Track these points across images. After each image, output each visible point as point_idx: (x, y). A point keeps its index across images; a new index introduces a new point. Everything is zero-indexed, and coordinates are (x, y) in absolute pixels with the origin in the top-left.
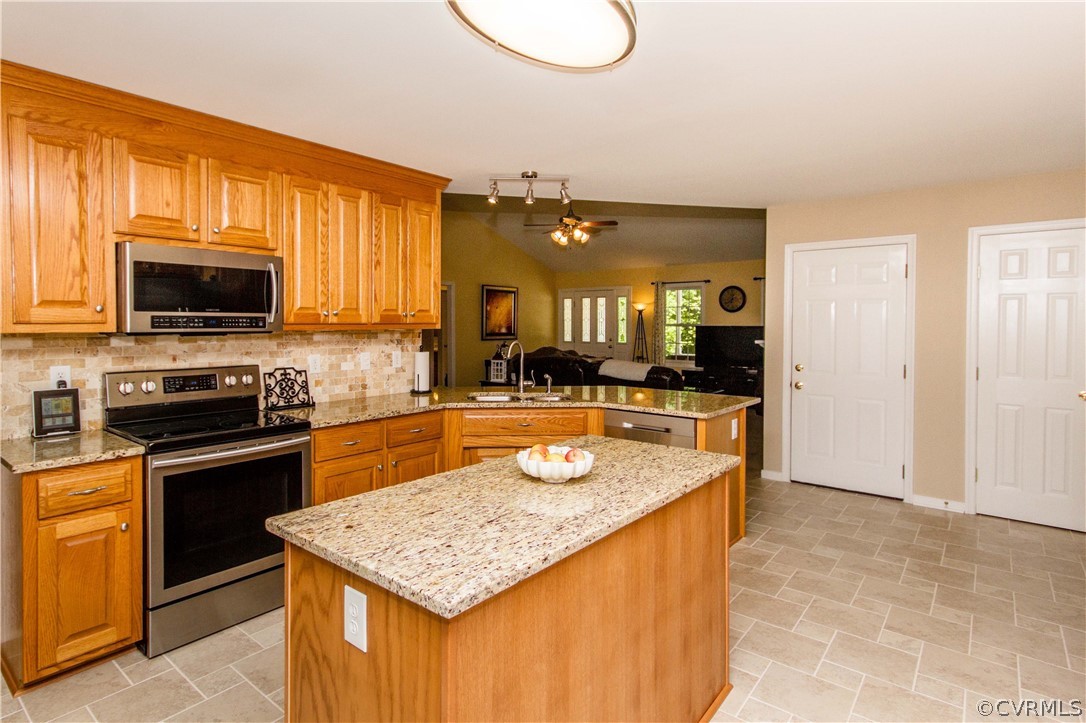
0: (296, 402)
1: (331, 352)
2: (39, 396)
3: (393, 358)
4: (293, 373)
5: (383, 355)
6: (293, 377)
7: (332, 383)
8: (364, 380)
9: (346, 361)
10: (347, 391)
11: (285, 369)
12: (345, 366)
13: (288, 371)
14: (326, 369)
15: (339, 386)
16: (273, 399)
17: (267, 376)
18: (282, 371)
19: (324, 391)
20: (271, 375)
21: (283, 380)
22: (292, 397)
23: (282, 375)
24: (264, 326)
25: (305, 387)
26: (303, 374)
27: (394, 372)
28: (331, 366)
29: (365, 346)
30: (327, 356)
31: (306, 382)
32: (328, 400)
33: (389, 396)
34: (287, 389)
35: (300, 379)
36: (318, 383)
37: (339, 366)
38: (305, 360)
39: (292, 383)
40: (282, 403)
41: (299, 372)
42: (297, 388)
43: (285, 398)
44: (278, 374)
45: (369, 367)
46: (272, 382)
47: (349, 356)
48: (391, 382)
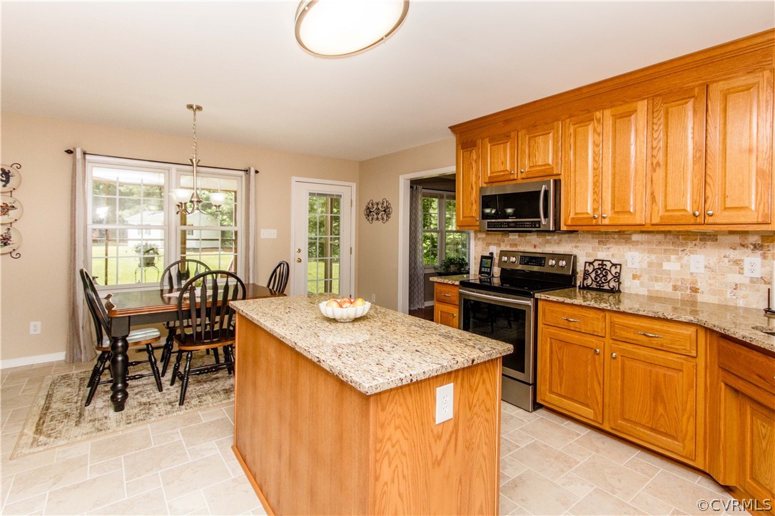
0: (606, 287)
1: (650, 251)
2: (483, 257)
3: (746, 266)
4: (609, 265)
5: (726, 260)
6: (608, 268)
7: (651, 279)
8: (696, 282)
9: (669, 261)
10: (670, 289)
11: (603, 261)
12: (666, 266)
13: (605, 263)
14: (645, 265)
15: (659, 283)
16: (589, 282)
17: (587, 264)
18: (600, 262)
19: (642, 285)
20: (591, 263)
21: (599, 269)
22: (603, 283)
23: (599, 265)
24: (539, 227)
25: (617, 277)
26: (619, 267)
27: (747, 281)
28: (650, 264)
29: (696, 248)
30: (647, 255)
31: (619, 274)
32: (646, 293)
33: (736, 308)
34: (601, 276)
35: (614, 270)
36: (635, 277)
37: (661, 265)
38: (623, 255)
39: (606, 272)
40: (594, 286)
41: (613, 265)
42: (610, 277)
43: (598, 282)
44: (596, 264)
45: (702, 270)
46: (590, 269)
47: (673, 257)
48: (740, 293)
